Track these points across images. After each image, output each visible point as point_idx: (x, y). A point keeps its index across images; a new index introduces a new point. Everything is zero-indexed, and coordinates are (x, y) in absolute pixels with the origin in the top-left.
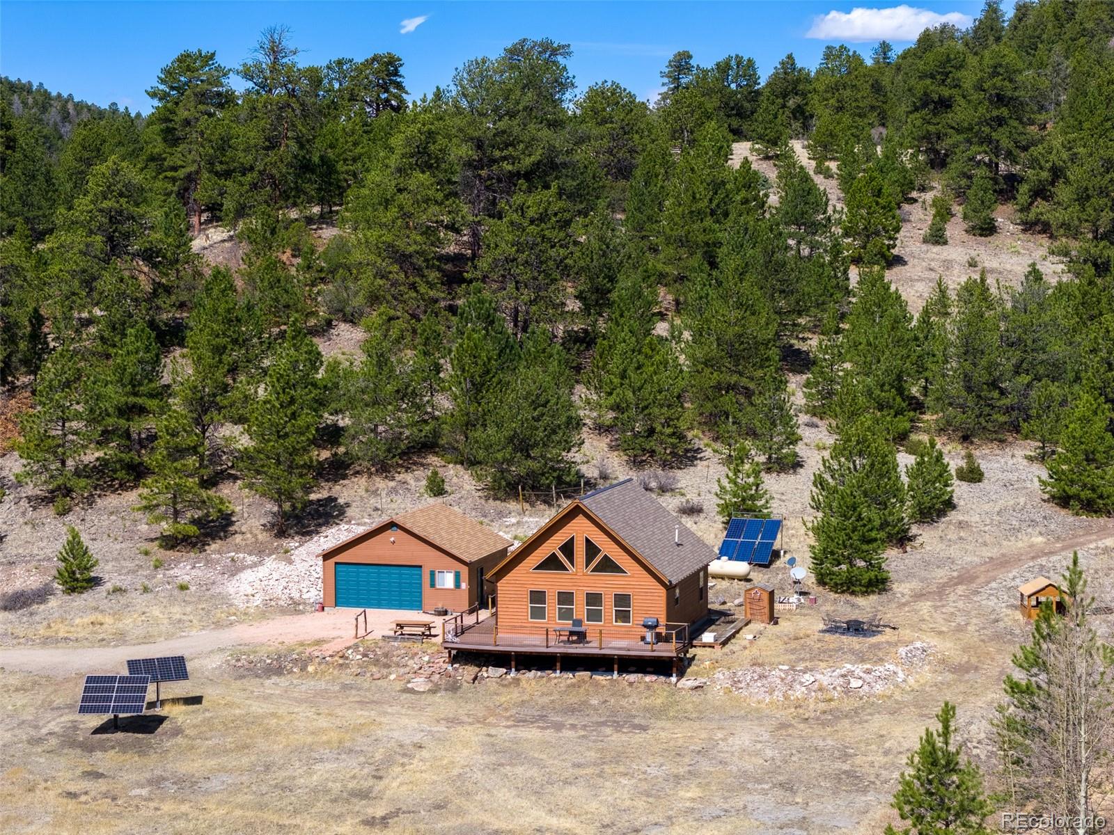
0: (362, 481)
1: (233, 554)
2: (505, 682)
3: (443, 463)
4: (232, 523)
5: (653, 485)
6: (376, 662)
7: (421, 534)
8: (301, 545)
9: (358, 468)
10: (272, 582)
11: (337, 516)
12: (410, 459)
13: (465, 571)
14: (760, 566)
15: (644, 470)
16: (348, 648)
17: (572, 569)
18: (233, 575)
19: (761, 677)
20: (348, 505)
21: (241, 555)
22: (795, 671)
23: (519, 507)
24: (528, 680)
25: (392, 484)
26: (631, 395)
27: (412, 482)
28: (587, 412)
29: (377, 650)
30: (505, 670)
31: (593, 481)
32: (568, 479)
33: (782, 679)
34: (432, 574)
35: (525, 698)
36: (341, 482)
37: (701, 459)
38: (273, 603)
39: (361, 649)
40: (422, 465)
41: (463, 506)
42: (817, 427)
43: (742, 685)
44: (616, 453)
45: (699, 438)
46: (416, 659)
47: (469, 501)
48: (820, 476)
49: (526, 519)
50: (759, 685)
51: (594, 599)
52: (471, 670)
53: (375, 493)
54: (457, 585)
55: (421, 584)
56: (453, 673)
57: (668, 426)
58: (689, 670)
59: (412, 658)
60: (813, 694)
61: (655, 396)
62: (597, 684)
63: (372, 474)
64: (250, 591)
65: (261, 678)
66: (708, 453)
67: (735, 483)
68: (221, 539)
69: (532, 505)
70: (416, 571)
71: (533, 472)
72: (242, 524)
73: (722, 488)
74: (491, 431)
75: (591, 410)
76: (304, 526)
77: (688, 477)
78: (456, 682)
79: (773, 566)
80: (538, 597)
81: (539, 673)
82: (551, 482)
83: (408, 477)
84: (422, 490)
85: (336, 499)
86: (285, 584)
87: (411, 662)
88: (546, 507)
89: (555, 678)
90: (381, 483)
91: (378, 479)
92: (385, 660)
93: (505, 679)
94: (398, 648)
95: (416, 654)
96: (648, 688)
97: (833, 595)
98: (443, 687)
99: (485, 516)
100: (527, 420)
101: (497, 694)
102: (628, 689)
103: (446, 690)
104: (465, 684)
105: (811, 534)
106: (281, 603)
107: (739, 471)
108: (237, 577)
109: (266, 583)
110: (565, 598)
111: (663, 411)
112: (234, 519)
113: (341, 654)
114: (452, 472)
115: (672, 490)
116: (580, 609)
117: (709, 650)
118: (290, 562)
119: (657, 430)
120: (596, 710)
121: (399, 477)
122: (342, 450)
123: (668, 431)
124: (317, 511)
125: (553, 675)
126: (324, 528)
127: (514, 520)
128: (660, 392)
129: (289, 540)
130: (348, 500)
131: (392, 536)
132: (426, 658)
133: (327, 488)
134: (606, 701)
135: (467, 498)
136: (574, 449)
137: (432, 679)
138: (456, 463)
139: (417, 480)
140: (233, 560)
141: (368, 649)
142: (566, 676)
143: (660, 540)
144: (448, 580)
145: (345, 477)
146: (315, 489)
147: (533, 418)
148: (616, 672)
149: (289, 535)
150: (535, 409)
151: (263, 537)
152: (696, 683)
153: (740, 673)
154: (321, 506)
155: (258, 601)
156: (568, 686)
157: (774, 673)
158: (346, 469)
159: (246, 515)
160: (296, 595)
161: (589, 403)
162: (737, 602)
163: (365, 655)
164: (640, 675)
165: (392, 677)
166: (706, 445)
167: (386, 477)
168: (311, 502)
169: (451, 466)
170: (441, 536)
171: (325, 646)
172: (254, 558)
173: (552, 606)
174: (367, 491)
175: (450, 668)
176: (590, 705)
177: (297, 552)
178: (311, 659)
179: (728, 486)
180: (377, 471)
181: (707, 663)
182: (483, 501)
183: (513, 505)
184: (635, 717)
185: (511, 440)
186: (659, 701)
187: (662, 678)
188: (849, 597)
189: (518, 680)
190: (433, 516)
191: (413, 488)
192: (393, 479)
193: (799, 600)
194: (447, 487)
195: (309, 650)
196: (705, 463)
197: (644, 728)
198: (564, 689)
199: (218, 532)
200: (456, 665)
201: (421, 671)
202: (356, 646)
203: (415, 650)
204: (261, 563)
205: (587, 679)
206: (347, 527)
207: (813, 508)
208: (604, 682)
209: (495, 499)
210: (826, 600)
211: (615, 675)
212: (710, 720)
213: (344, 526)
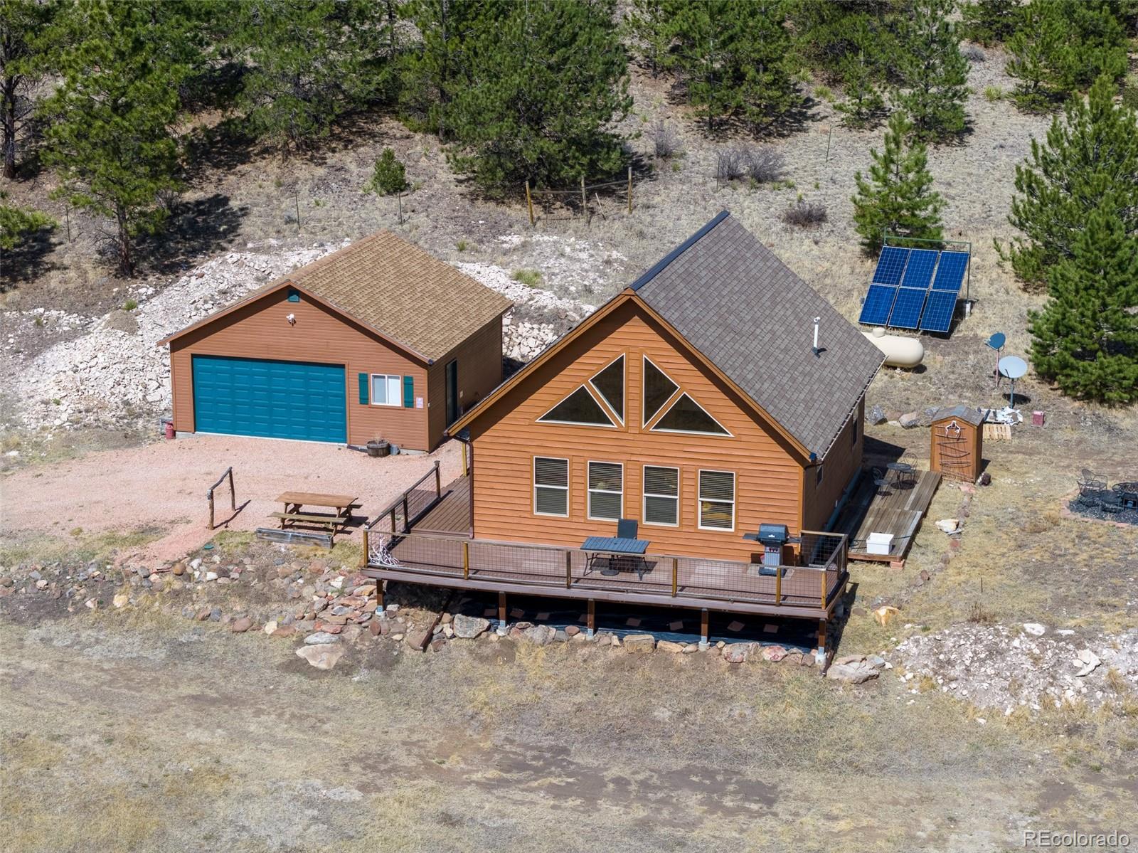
0: (272, 166)
1: (41, 310)
2: (487, 651)
3: (407, 132)
4: (50, 248)
5: (743, 169)
6: (243, 590)
7: (342, 310)
8: (157, 293)
9: (268, 143)
10: (95, 373)
11: (225, 233)
12: (354, 124)
13: (421, 377)
14: (934, 335)
15: (726, 139)
16: (193, 555)
17: (618, 422)
18: (33, 355)
19: (994, 652)
20: (244, 211)
21: (54, 313)
22: (1059, 638)
23: (525, 212)
24: (533, 645)
25: (320, 171)
26: (707, 19)
27: (353, 167)
28: (636, 42)
29: (247, 560)
30: (486, 623)
31: (646, 161)
32: (606, 167)
33: (1036, 660)
34: (364, 380)
35: (525, 696)
36: (240, 167)
37: (813, 117)
38: (91, 418)
39: (217, 558)
40: (372, 135)
41: (434, 212)
42: (982, 60)
43: (957, 671)
44: (681, 109)
45: (810, 83)
46: (318, 583)
47: (443, 204)
48: (1029, 173)
49: (537, 237)
50: (990, 671)
51: (659, 479)
52: (421, 618)
53: (290, 188)
54: (408, 401)
55: (344, 397)
56: (384, 626)
57: (766, 70)
58: (847, 630)
59: (310, 582)
60: (1099, 694)
61: (745, 23)
62: (666, 663)
63: (289, 152)
64: (53, 394)
65: (21, 622)
66: (823, 107)
67: (886, 182)
68: (26, 279)
69: (547, 209)
70: (333, 374)
71: (549, 156)
72: (67, 250)
73: (864, 190)
74: (481, 84)
75: (642, 38)
76: (168, 254)
77: (796, 152)
78: (391, 646)
79: (955, 335)
80: (550, 471)
81: (553, 631)
82: (579, 173)
83: (347, 159)
84: (368, 184)
85: (226, 200)
86: (117, 376)
87: (307, 591)
88: (570, 213)
89: (585, 644)
90: (303, 171)
91: (298, 163)
92: (259, 586)
93: (487, 642)
94: (286, 558)
95: (319, 572)
96: (770, 677)
97: (1071, 405)
98: (365, 658)
99: (470, 232)
100: (538, 71)
101: (469, 681)
102: (731, 680)
103: (371, 666)
104: (408, 651)
105: (1008, 265)
106: (107, 416)
107: (892, 161)
108: (38, 360)
109: (84, 375)
110: (605, 473)
111: (757, 46)
112: (54, 240)
113: (178, 568)
114: (419, 148)
115: (773, 179)
116: (633, 499)
117: (880, 568)
118: (132, 328)
119: (748, 77)
120: (666, 736)
121: (332, 159)
122: (239, 113)
123: (766, 78)
124: (192, 223)
125: (580, 637)
126: (200, 256)
127: (516, 240)
128: (753, 14)
129: (139, 281)
130: (247, 201)
131: (290, 311)
132: (338, 583)
133: (214, 179)
134: (686, 712)
135: (443, 197)
136: (616, 115)
137: (345, 635)
138: (426, 131)
139: (362, 163)
140: (38, 323)
141: (228, 559)
142: (605, 640)
143: (786, 351)
144: (391, 393)
145: (245, 159)
146: (195, 181)
147: (550, 67)
148: (704, 638)
149: (140, 272)
150: (552, 52)
151: (95, 275)
152: (866, 669)
153: (950, 643)
154: (201, 213)
155: (63, 414)
156: (610, 668)
157: (1016, 643)
158: (248, 146)
159: (74, 232)
160: (135, 396)
161: (638, 28)
162: (906, 419)
163: (223, 573)
164: (752, 645)
165: (271, 627)
166: (820, 94)
167: (311, 160)
168: (186, 207)
169: (418, 136)
170: (380, 311)
171: (154, 546)
172: (75, 319)
173: (578, 489)
174: (279, 185)
175: (380, 613)
176: (655, 722)
177: (147, 308)
178: (122, 577)
179: (874, 186)
180: (298, 147)
181: (883, 612)
182: (467, 203)
183: (516, 211)
184: (744, 758)
185: (511, 104)
186: (794, 714)
187: (796, 653)
188: (1102, 410)
189: (512, 645)
190: (368, 264)
191: (355, 179)
192: (322, 162)
193: (1015, 417)
194: (409, 177)
195: (123, 554)
196: (820, 126)
197: (767, 796)
198: (600, 673)
199: (24, 266)
200: (392, 607)
201: (326, 615)
202: (209, 549)
203: (317, 564)
204: (83, 330)
205: (647, 649)
206: (236, 256)
207: (1014, 224)
208: (681, 660)
209: (487, 199)
210: (1060, 415)
211: (703, 644)
212: (903, 771)
213: (232, 256)
